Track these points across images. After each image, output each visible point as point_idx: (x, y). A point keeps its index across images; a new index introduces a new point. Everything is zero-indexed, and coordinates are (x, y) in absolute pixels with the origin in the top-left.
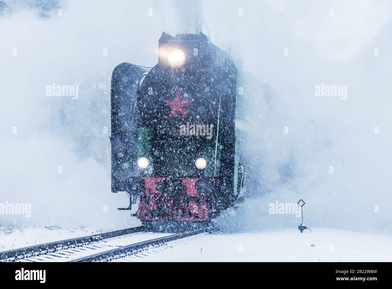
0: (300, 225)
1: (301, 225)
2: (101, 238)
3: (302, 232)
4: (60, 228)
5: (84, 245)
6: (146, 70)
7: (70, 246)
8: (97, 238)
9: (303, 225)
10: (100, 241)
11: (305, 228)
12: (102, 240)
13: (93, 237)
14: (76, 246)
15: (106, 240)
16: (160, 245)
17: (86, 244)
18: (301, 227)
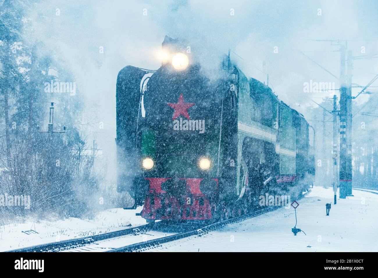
0: (293, 228)
1: (295, 227)
2: (92, 240)
3: (295, 235)
4: (37, 233)
5: (77, 246)
6: (147, 72)
7: (66, 248)
8: (89, 240)
9: (297, 228)
10: (91, 244)
11: (299, 230)
12: (93, 243)
13: (85, 239)
14: (71, 248)
15: (96, 242)
16: (156, 246)
17: (80, 246)
18: (295, 229)
